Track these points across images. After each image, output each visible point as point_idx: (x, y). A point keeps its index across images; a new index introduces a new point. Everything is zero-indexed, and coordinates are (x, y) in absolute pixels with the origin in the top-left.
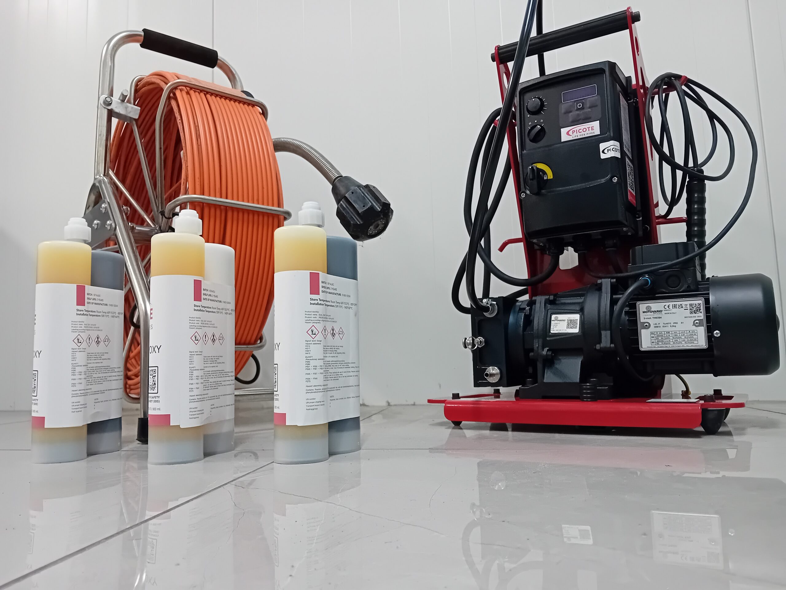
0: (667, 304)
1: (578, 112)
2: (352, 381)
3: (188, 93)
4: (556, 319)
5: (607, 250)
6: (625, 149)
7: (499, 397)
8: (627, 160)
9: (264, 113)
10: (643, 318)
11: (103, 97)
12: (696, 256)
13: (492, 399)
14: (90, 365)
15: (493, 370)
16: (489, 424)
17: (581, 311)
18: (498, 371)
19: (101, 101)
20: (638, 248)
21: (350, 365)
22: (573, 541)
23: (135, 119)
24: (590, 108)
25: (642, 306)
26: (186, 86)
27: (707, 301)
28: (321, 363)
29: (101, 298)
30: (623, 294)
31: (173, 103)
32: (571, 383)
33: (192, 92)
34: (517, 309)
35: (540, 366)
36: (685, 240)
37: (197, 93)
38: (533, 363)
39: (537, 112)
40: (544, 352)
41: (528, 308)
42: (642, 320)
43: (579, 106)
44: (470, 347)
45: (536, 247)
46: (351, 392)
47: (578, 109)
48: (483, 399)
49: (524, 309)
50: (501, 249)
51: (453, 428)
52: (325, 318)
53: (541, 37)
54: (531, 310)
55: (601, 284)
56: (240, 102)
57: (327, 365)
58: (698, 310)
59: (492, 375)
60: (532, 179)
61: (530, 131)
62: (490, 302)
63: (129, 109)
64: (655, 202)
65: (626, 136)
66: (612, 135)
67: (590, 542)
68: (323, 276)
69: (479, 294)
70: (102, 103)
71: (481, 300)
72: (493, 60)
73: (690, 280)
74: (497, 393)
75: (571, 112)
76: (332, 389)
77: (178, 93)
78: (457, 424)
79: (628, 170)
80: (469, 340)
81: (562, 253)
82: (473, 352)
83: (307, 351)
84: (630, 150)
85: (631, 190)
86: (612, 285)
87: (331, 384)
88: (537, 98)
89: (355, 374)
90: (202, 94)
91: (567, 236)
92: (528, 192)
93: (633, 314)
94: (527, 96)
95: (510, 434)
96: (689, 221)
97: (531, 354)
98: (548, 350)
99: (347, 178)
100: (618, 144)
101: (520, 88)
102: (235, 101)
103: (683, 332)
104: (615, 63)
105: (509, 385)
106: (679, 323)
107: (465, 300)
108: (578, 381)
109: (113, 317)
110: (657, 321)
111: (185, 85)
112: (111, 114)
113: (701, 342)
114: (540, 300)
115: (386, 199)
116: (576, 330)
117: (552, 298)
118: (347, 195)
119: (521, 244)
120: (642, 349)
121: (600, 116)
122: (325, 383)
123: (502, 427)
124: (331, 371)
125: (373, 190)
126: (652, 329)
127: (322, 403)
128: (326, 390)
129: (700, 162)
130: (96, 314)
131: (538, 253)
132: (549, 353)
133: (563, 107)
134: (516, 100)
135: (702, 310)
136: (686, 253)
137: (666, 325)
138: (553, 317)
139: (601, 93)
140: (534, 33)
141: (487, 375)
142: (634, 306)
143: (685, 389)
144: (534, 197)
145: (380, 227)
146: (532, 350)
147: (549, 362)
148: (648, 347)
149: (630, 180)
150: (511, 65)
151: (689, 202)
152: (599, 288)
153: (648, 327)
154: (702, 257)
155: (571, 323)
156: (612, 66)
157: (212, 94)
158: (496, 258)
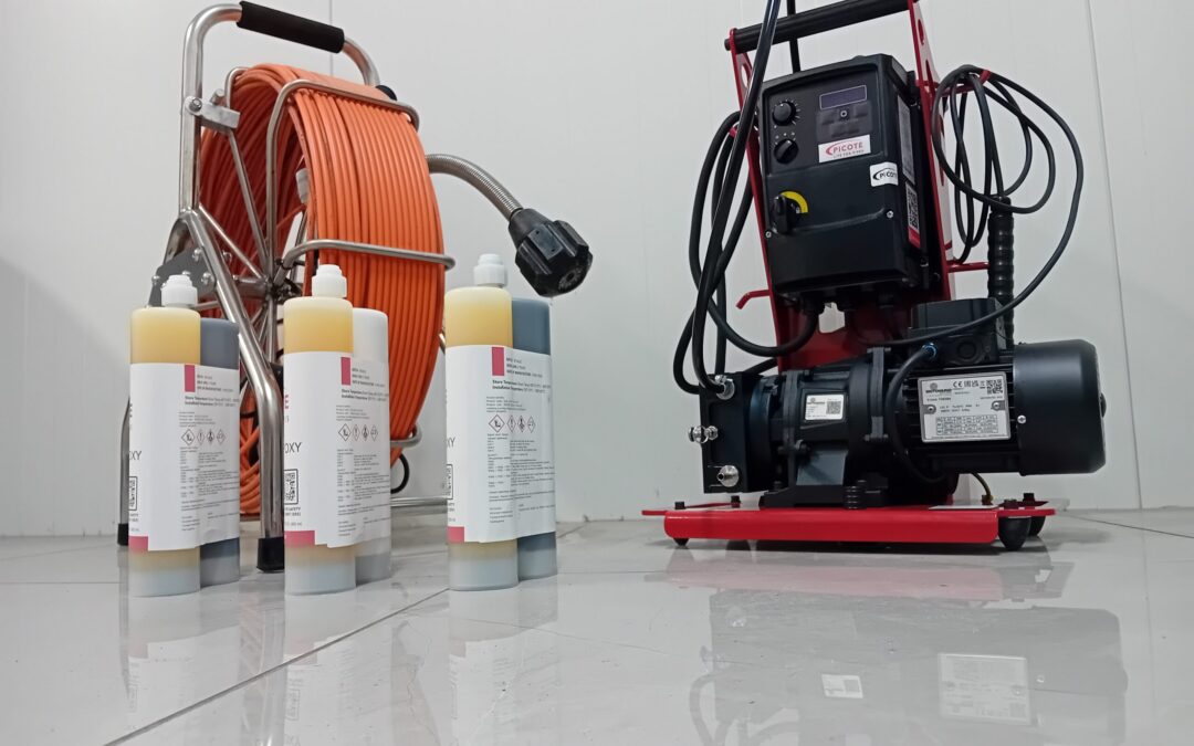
0: (958, 381)
1: (841, 123)
2: (546, 486)
3: (311, 97)
4: (813, 401)
5: (882, 307)
6: (905, 172)
7: (738, 506)
8: (908, 186)
9: (414, 122)
10: (926, 399)
11: (190, 99)
12: (998, 316)
13: (729, 509)
14: (202, 469)
15: (730, 469)
16: (726, 542)
17: (846, 391)
18: (736, 471)
19: (187, 104)
20: (920, 306)
21: (544, 466)
22: (837, 694)
23: (233, 129)
24: (857, 117)
25: (925, 384)
26: (308, 88)
27: (1009, 377)
28: (507, 462)
29: (213, 381)
30: (899, 367)
31: (292, 111)
32: (829, 486)
33: (317, 96)
34: (762, 388)
35: (791, 465)
36: (984, 294)
37: (324, 98)
38: (782, 460)
39: (786, 122)
40: (797, 446)
41: (775, 387)
42: (925, 402)
43: (844, 113)
44: (699, 439)
45: (788, 303)
46: (545, 500)
47: (842, 119)
48: (716, 509)
49: (771, 388)
50: (741, 305)
51: (677, 548)
52: (511, 405)
53: (793, 18)
54: (779, 389)
55: (872, 354)
56: (381, 107)
57: (515, 465)
58: (998, 388)
59: (728, 477)
60: (780, 214)
61: (778, 147)
62: (725, 379)
63: (225, 115)
64: (946, 242)
65: (907, 154)
66: (886, 154)
67: (859, 695)
68: (508, 352)
69: (710, 368)
70: (187, 106)
71: (713, 376)
72: (728, 48)
73: (988, 348)
74: (736, 501)
75: (832, 122)
76: (521, 496)
77: (298, 98)
78: (682, 542)
79: (909, 200)
80: (697, 431)
81: (822, 311)
82: (703, 446)
83: (490, 448)
84: (912, 172)
85: (914, 227)
86: (886, 356)
87: (520, 489)
88: (789, 103)
89: (550, 476)
90: (331, 99)
91: (830, 289)
92: (775, 231)
93: (913, 394)
94: (774, 99)
95: (754, 553)
96: (991, 268)
97: (780, 448)
98: (802, 443)
99: (530, 212)
100: (894, 166)
101: (763, 88)
102: (375, 106)
103: (979, 417)
104: (891, 57)
105: (751, 489)
106: (974, 406)
107: (691, 376)
108: (841, 483)
109: (228, 405)
110: (945, 403)
111: (307, 86)
112: (200, 121)
113: (1002, 431)
114: (792, 375)
115: (582, 241)
116: (839, 416)
117: (807, 372)
118: (530, 236)
119: (767, 300)
120: (926, 441)
121: (870, 129)
122: (513, 488)
123: (744, 546)
124: (520, 472)
125: (565, 228)
126: (938, 414)
127: (510, 514)
128: (514, 497)
129: (1006, 187)
130: (208, 402)
131: (791, 310)
132: (804, 447)
133: (822, 116)
134: (759, 104)
135: (1003, 389)
136: (984, 314)
137: (956, 408)
138: (809, 398)
139: (871, 96)
140: (783, 12)
141: (721, 477)
142: (914, 384)
143: (985, 493)
144: (783, 238)
145: (575, 279)
146: (781, 443)
147: (804, 459)
148: (933, 438)
149: (912, 213)
150: (752, 55)
151: (991, 242)
152: (869, 360)
153: (932, 411)
154: (1008, 316)
155: (832, 407)
156: (887, 60)
157: (343, 98)
158: (734, 318)
